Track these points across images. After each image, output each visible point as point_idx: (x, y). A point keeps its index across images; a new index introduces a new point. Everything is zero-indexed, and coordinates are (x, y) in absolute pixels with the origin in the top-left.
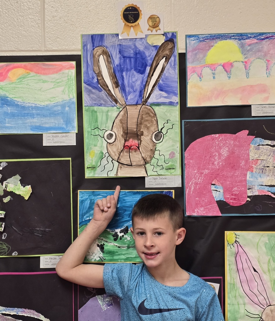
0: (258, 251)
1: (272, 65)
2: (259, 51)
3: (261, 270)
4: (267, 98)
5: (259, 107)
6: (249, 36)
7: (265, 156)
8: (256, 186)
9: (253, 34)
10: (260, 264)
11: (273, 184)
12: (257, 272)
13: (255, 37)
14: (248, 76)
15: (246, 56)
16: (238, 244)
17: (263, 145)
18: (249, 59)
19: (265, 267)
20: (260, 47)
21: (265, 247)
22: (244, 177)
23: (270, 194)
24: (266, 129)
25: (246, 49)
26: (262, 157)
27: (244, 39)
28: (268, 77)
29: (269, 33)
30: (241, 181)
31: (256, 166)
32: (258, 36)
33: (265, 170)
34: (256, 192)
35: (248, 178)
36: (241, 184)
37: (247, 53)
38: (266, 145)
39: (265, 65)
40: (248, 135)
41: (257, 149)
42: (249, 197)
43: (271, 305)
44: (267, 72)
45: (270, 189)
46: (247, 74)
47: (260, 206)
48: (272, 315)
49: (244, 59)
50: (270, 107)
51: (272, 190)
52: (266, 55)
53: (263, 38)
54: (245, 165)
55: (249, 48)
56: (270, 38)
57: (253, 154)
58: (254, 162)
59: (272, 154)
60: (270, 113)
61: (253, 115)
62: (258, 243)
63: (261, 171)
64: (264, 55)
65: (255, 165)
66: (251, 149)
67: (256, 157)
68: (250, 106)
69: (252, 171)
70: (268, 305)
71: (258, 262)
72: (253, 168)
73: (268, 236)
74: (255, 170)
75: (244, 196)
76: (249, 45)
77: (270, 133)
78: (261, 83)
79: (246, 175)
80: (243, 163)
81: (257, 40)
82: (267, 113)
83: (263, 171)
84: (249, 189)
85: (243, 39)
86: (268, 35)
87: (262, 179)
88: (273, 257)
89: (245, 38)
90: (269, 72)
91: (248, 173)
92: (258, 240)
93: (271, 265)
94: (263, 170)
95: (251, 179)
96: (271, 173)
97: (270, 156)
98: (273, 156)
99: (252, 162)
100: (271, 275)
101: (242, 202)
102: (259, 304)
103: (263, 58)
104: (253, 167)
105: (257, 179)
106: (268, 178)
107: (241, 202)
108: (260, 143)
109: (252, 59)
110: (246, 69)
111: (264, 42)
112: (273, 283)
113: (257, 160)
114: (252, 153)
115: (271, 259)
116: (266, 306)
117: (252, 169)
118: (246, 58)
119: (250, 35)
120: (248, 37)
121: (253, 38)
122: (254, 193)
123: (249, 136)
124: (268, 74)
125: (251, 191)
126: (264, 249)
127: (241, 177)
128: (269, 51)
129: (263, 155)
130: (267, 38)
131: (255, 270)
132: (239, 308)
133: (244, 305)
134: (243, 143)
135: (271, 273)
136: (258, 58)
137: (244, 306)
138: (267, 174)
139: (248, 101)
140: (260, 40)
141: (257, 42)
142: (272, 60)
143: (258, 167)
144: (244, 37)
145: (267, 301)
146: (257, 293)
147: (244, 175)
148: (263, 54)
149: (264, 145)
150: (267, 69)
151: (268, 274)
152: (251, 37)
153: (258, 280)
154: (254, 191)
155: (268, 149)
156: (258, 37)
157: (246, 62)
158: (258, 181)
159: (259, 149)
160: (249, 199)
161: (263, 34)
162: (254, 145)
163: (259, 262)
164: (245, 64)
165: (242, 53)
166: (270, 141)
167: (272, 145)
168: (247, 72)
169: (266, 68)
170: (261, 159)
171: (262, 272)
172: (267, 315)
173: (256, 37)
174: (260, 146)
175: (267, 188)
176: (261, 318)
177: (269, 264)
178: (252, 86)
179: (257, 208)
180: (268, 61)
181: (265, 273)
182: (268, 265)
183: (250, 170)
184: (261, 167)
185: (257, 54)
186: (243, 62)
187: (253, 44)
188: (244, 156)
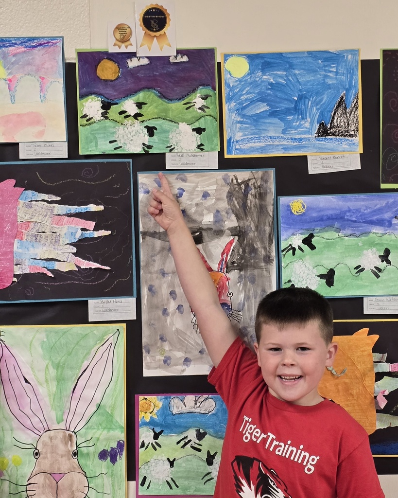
0: (31, 354)
1: (48, 85)
2: (29, 64)
3: (35, 380)
4: (42, 133)
5: (30, 146)
6: (14, 42)
7: (40, 217)
8: (27, 260)
9: (18, 38)
10: (34, 372)
11: (51, 258)
12: (30, 384)
13: (21, 43)
14: (13, 100)
15: (9, 71)
16: (3, 345)
17: (36, 201)
18: (14, 76)
19: (41, 376)
20: (31, 58)
21: (42, 347)
22: (10, 248)
23: (46, 271)
24: (40, 178)
25: (10, 61)
26: (36, 217)
27: (7, 47)
28: (42, 101)
29: (43, 38)
30: (5, 254)
31: (26, 232)
32: (26, 42)
33: (40, 236)
34: (25, 269)
35: (15, 249)
36: (5, 257)
37: (12, 66)
38: (40, 201)
39: (38, 85)
40: (14, 187)
41: (28, 207)
42: (15, 276)
43: (49, 430)
44: (42, 94)
45: (46, 264)
46: (13, 98)
47: (31, 289)
48: (51, 444)
49: (8, 75)
50: (47, 146)
51: (50, 266)
52: (38, 70)
53: (34, 44)
54: (11, 230)
55: (14, 59)
56: (45, 46)
57: (22, 215)
58: (24, 226)
59: (49, 213)
60: (46, 154)
61: (21, 157)
62: (31, 342)
63: (34, 239)
64: (36, 70)
65: (26, 229)
66: (20, 206)
67: (26, 218)
68: (17, 144)
69: (22, 239)
70: (45, 430)
71: (30, 369)
72: (23, 235)
73: (46, 331)
74: (25, 237)
75: (9, 275)
76: (14, 55)
77: (46, 183)
78: (33, 111)
79: (12, 244)
80: (8, 227)
81: (25, 48)
82: (42, 154)
83: (36, 239)
84: (16, 265)
85: (5, 46)
86: (42, 41)
87: (35, 249)
88: (52, 362)
89: (8, 45)
90: (44, 94)
91: (16, 241)
92: (31, 338)
93: (50, 373)
94: (37, 237)
95: (20, 251)
96: (49, 241)
97: (47, 216)
98: (51, 216)
99: (21, 225)
100: (50, 387)
101: (7, 284)
102: (33, 429)
103: (35, 75)
104: (22, 232)
105: (28, 250)
106: (45, 248)
107: (4, 284)
108: (33, 197)
109: (18, 76)
110: (10, 91)
111: (36, 50)
112: (52, 398)
113: (29, 222)
114: (21, 213)
115: (50, 364)
116: (42, 432)
117: (21, 236)
118: (10, 74)
119: (15, 40)
120: (12, 43)
121: (19, 44)
122: (24, 271)
123: (16, 188)
124: (42, 98)
125: (19, 268)
126: (40, 350)
127: (6, 247)
128: (43, 64)
129: (37, 215)
130: (40, 45)
131: (27, 381)
132: (4, 435)
133: (11, 430)
134: (8, 197)
135: (50, 384)
136: (28, 75)
137: (12, 433)
138: (42, 242)
139: (14, 137)
140: (30, 47)
141: (25, 51)
142: (49, 77)
143: (31, 233)
144: (6, 44)
145: (45, 424)
146: (30, 413)
147: (10, 245)
148: (34, 68)
149: (39, 201)
150: (41, 90)
151: (45, 385)
152: (16, 44)
153: (31, 395)
154: (24, 267)
155: (44, 207)
156: (27, 44)
157: (10, 80)
158: (30, 252)
159: (31, 207)
160: (15, 279)
161: (34, 39)
162: (23, 201)
163: (32, 369)
164: (8, 82)
165: (5, 67)
166: (47, 195)
167: (50, 200)
168: (12, 95)
169: (39, 89)
170: (33, 222)
171: (37, 383)
172: (45, 445)
173: (23, 44)
174: (33, 202)
175: (42, 263)
176: (35, 448)
177: (47, 372)
178: (19, 115)
179: (28, 291)
180: (43, 79)
181: (41, 384)
182: (45, 373)
183: (18, 236)
184: (34, 232)
185: (26, 68)
186: (6, 81)
187: (19, 53)
188: (9, 218)
